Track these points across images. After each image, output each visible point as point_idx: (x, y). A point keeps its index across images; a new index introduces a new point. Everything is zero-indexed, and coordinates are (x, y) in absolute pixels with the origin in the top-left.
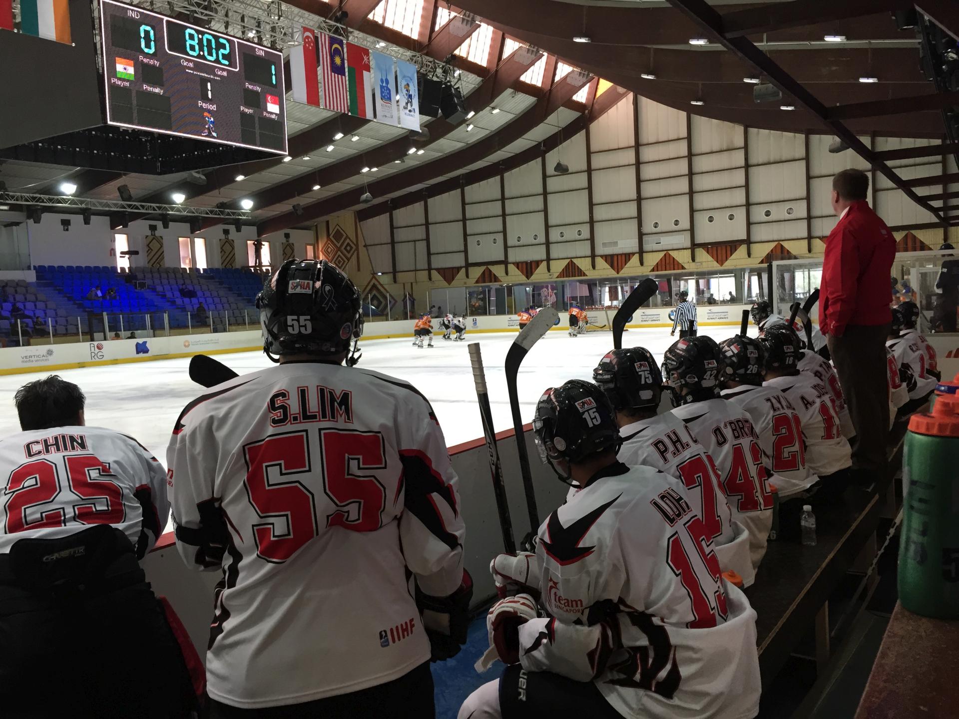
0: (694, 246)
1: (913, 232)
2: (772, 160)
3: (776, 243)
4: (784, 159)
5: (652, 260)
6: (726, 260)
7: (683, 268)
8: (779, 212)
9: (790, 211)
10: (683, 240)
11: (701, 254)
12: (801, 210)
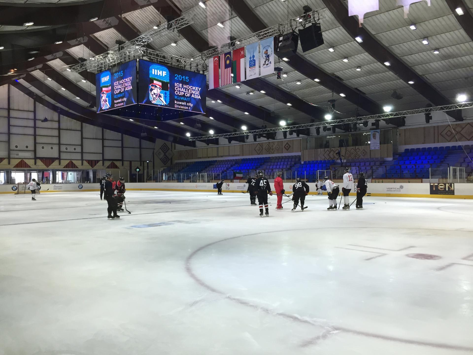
0: (36, 158)
1: (114, 162)
2: (68, 129)
3: (70, 160)
4: (73, 129)
5: (15, 162)
6: (50, 165)
7: (30, 167)
8: (71, 149)
9: (75, 149)
10: (30, 155)
11: (39, 162)
12: (79, 149)
